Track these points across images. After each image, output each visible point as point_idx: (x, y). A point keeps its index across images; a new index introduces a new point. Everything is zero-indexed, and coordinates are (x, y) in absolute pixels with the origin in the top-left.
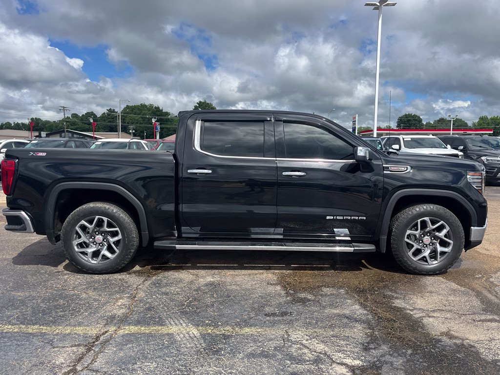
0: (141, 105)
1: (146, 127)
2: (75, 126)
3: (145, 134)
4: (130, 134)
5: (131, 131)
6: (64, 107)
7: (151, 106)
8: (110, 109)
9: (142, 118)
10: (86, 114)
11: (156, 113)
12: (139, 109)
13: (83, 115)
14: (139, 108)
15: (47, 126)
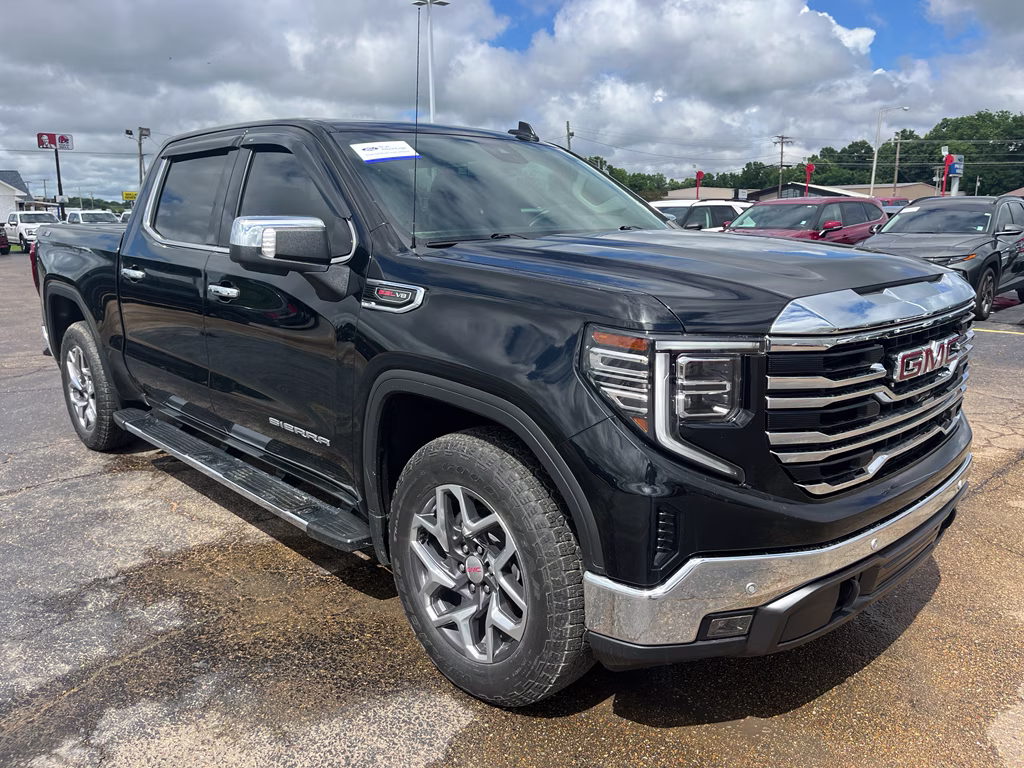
0: (979, 115)
1: (984, 166)
2: (824, 175)
3: (978, 184)
4: (934, 184)
5: (935, 179)
6: (783, 138)
7: (1004, 115)
8: (904, 131)
9: (977, 146)
10: (850, 147)
11: (1015, 132)
12: (972, 126)
13: (844, 151)
14: (972, 124)
15: (772, 176)
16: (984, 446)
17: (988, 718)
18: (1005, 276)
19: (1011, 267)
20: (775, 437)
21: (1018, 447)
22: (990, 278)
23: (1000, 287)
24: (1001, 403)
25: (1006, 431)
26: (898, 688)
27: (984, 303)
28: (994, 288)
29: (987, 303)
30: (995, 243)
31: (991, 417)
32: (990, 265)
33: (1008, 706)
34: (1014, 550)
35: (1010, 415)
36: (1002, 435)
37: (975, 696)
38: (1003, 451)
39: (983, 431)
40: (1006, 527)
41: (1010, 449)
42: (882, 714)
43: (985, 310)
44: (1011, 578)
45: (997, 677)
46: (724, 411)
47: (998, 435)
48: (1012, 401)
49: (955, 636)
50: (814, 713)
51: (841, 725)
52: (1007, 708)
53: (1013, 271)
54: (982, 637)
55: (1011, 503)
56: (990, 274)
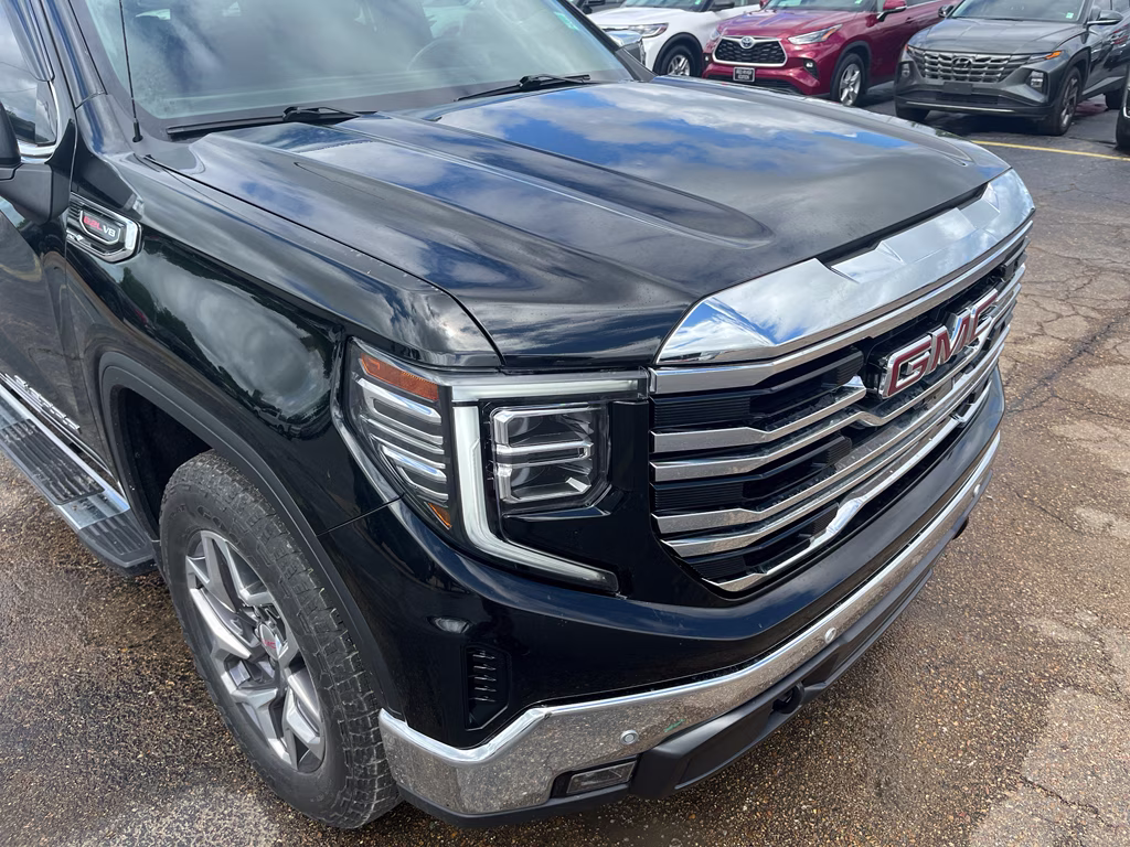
16: (1035, 335)
17: (977, 816)
18: (1094, 74)
19: (1103, 63)
20: (667, 522)
21: (1077, 337)
22: (1074, 81)
23: (1084, 93)
24: (1066, 265)
25: (1065, 309)
26: (864, 760)
27: (1063, 114)
28: (1078, 95)
29: (1067, 113)
30: (1085, 36)
31: (1049, 288)
32: (1075, 65)
33: (1007, 793)
34: (1049, 509)
35: (1074, 284)
36: (1059, 316)
37: (964, 773)
38: (1057, 343)
39: (1037, 310)
40: (1044, 470)
41: (1066, 340)
42: (835, 810)
43: (1065, 122)
44: (1039, 558)
45: (999, 738)
46: (582, 487)
47: (1053, 316)
48: (1079, 262)
49: (952, 662)
50: (745, 808)
51: (777, 832)
52: (1005, 798)
53: (1106, 66)
54: (988, 665)
55: (1058, 430)
56: (1075, 77)
